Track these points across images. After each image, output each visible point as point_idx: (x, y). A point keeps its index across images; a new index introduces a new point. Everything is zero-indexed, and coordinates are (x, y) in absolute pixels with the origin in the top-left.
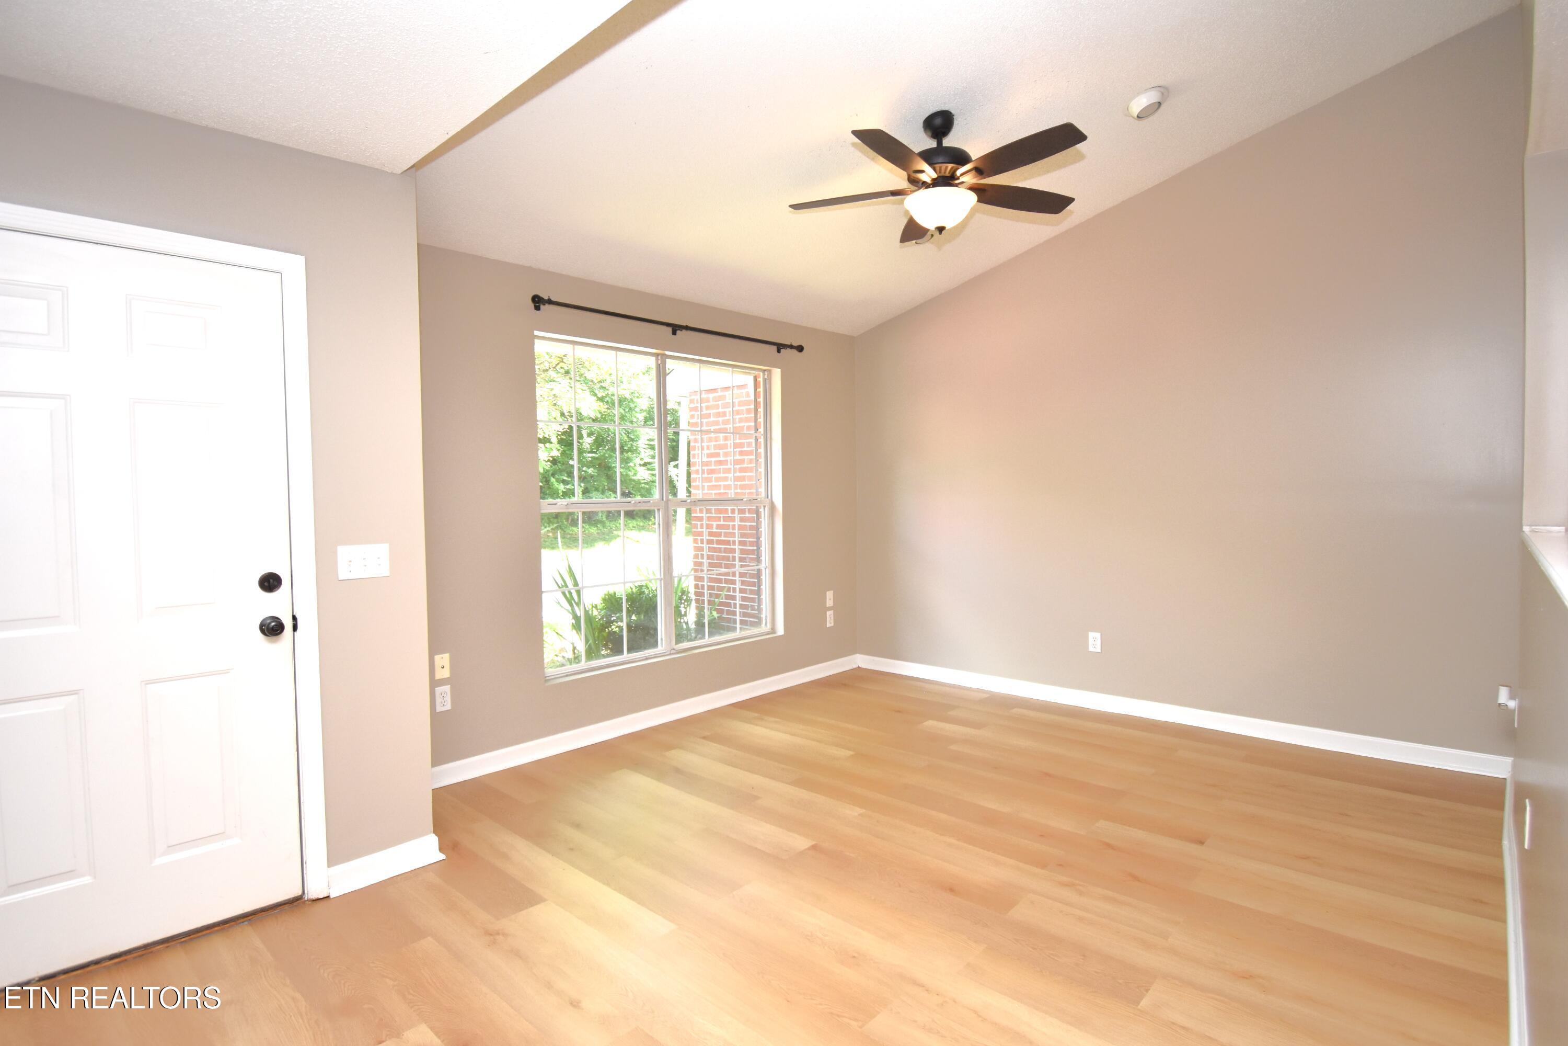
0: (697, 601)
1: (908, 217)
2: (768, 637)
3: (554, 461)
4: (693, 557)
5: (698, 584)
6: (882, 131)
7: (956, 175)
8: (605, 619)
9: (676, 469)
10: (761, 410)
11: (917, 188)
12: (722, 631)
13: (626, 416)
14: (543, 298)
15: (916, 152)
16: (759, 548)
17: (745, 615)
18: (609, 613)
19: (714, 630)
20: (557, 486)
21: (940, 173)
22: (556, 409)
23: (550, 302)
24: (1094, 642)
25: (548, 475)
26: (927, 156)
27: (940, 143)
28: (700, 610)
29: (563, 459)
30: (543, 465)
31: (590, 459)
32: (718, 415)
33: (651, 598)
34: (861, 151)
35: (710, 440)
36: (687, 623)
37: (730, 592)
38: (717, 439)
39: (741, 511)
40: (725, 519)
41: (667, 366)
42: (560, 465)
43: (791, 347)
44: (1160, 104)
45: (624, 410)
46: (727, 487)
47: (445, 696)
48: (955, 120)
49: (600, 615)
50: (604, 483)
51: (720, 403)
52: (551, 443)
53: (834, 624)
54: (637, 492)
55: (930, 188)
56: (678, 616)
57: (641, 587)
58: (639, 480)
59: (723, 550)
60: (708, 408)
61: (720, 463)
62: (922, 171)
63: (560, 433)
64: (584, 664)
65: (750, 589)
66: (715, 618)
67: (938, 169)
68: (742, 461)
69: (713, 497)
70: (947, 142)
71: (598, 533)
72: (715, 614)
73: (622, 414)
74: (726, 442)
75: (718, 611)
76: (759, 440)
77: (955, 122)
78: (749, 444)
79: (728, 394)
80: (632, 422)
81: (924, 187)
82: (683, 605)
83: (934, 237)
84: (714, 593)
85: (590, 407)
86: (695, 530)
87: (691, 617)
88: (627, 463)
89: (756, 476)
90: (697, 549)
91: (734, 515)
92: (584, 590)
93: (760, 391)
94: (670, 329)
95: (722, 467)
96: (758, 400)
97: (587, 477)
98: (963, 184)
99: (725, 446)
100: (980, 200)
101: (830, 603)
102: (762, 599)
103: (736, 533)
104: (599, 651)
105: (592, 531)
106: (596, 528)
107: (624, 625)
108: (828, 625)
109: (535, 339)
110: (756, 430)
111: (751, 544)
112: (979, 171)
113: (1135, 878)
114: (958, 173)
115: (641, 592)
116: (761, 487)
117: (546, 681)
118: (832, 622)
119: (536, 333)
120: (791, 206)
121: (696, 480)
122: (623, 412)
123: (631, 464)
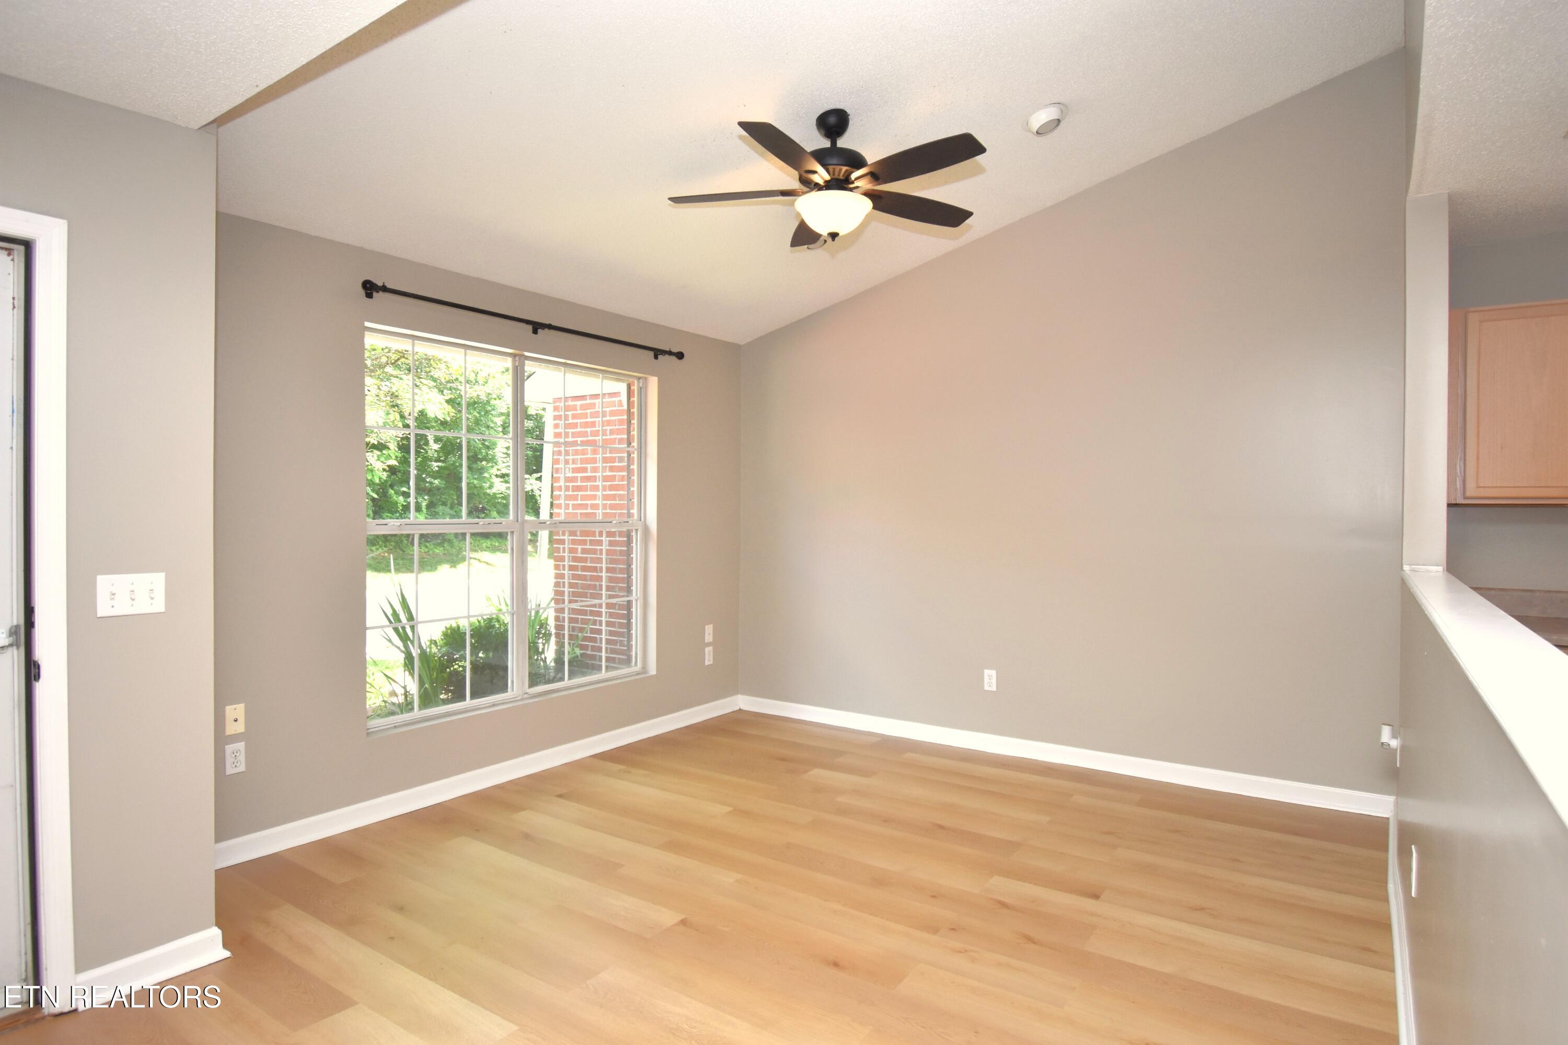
0: (557, 635)
1: (800, 220)
2: (638, 677)
3: (392, 470)
4: (553, 585)
5: (559, 616)
6: (772, 125)
7: (851, 178)
8: (446, 658)
9: (538, 482)
10: (635, 422)
11: (808, 189)
12: (585, 670)
13: (481, 420)
14: (376, 285)
15: (808, 151)
16: (629, 577)
17: (613, 651)
18: (451, 651)
19: (576, 669)
20: (396, 499)
21: (834, 175)
22: (394, 411)
23: (384, 289)
24: (990, 679)
25: (386, 486)
26: (820, 156)
27: (834, 143)
28: (560, 645)
29: (404, 468)
30: (380, 474)
31: (437, 469)
32: (586, 425)
33: (501, 632)
34: (748, 145)
35: (576, 453)
36: (545, 661)
37: (596, 625)
38: (584, 452)
39: (610, 534)
40: (592, 542)
41: (526, 368)
42: (400, 474)
43: (670, 353)
44: (1059, 121)
45: (479, 413)
46: (595, 507)
47: (238, 755)
48: (850, 120)
49: (440, 653)
50: (452, 496)
51: (589, 411)
52: (389, 449)
53: (713, 662)
54: (492, 507)
55: (822, 190)
56: (535, 653)
57: (490, 620)
58: (495, 494)
59: (588, 577)
60: (574, 417)
61: (588, 479)
62: (815, 172)
63: (399, 439)
64: (417, 713)
65: (619, 622)
66: (577, 656)
67: (831, 171)
68: (612, 478)
69: (579, 518)
70: (842, 143)
71: (444, 554)
72: (578, 651)
73: (476, 417)
74: (596, 456)
75: (582, 647)
76: (632, 455)
77: (851, 123)
78: (621, 459)
79: (598, 402)
80: (488, 427)
81: (817, 189)
82: (540, 641)
83: (827, 243)
84: (577, 626)
85: (437, 407)
86: (557, 554)
87: (550, 654)
88: (481, 474)
89: (628, 494)
90: (558, 576)
91: (601, 539)
92: (419, 625)
93: (634, 401)
94: (530, 327)
95: (589, 484)
96: (632, 410)
97: (433, 489)
98: (858, 189)
99: (594, 461)
100: (875, 207)
101: (709, 638)
102: (632, 633)
103: (604, 558)
104: (437, 695)
105: (437, 551)
106: (441, 549)
107: (468, 665)
108: (707, 663)
109: (365, 330)
110: (629, 444)
111: (621, 571)
112: (874, 176)
113: (1030, 939)
114: (853, 176)
115: (490, 625)
116: (633, 508)
117: (368, 734)
118: (712, 659)
119: (367, 324)
120: (670, 199)
121: (559, 497)
122: (478, 415)
123: (486, 475)
